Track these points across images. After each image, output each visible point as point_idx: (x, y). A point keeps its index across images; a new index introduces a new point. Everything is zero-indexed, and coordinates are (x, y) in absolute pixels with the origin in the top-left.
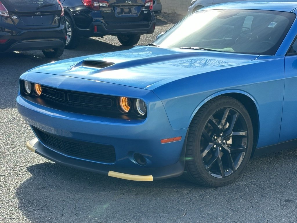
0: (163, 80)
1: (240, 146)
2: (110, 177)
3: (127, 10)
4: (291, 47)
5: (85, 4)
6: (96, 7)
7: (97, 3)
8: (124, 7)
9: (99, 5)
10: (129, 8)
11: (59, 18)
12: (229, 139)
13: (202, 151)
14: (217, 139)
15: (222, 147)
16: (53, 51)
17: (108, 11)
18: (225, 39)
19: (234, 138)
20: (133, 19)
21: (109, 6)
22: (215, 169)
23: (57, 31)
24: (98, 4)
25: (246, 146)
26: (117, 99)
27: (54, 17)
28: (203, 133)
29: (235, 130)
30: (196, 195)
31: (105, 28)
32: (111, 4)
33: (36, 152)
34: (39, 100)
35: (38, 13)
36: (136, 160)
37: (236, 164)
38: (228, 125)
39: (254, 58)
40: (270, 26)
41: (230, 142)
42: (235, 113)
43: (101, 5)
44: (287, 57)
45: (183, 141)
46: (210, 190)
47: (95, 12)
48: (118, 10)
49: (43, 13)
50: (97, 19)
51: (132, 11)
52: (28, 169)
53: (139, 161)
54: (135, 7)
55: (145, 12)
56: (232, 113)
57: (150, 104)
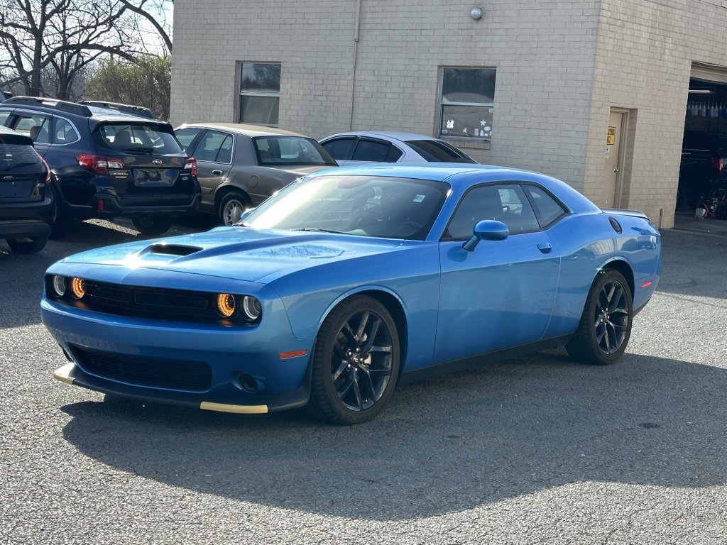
0: (275, 272)
1: (382, 367)
2: (203, 410)
3: (154, 175)
4: (447, 230)
5: (81, 163)
6: (102, 169)
7: (103, 163)
8: (149, 170)
9: (108, 166)
10: (157, 172)
11: (43, 185)
12: (366, 357)
13: (334, 371)
14: (352, 355)
15: (358, 367)
16: (30, 240)
17: (122, 175)
18: (343, 220)
19: (374, 355)
20: (165, 190)
21: (125, 168)
22: (350, 399)
23: (39, 208)
24: (105, 164)
25: (390, 366)
26: (213, 297)
27: (35, 184)
28: (335, 347)
29: (376, 344)
30: (327, 434)
31: (118, 205)
32: (128, 164)
33: (74, 383)
34: (80, 305)
35: (8, 177)
36: (242, 385)
37: (378, 392)
38: (366, 337)
39: (398, 244)
40: (415, 200)
41: (368, 361)
42: (377, 319)
43: (110, 165)
44: (442, 244)
45: (308, 357)
46: (343, 428)
47: (100, 176)
48: (140, 174)
49: (17, 178)
50: (103, 188)
51: (162, 176)
52: (62, 409)
53: (246, 385)
54: (167, 170)
55: (185, 179)
56: (372, 319)
57: (266, 303)
